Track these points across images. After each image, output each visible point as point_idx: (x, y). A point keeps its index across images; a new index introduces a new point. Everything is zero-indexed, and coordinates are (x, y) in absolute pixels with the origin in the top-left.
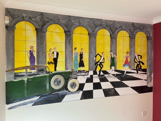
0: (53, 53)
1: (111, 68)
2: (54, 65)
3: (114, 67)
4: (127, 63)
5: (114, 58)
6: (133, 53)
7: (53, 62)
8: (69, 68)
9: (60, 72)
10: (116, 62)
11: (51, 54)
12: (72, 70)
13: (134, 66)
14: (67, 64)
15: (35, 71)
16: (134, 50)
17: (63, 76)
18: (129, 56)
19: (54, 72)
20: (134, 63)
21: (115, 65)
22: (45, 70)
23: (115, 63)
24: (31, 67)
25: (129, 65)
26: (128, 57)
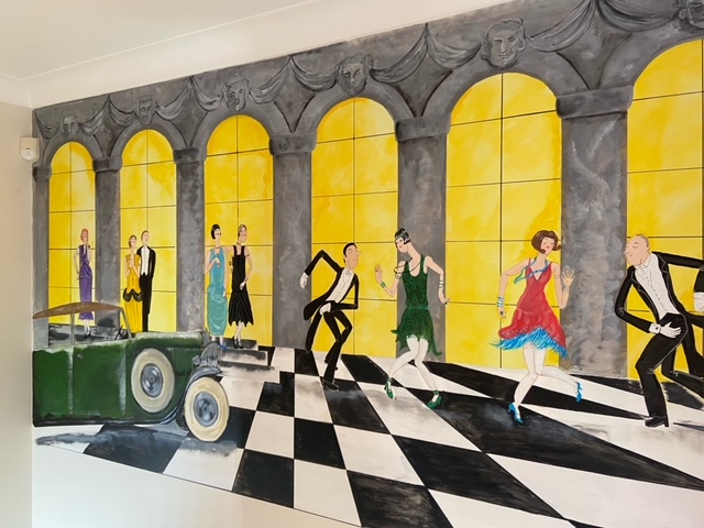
0: (139, 252)
1: (402, 347)
2: (140, 304)
3: (424, 343)
4: (535, 322)
5: (423, 277)
6: (598, 241)
7: (138, 291)
8: (191, 323)
9: (160, 336)
10: (443, 307)
11: (132, 257)
12: (202, 333)
13: (609, 356)
14: (184, 301)
15: (92, 323)
16: (608, 211)
17: (168, 355)
18: (556, 267)
19: (141, 336)
20: (613, 330)
21: (435, 326)
22: (115, 323)
23: (434, 315)
24: (83, 306)
25: (562, 342)
26: (547, 271)
